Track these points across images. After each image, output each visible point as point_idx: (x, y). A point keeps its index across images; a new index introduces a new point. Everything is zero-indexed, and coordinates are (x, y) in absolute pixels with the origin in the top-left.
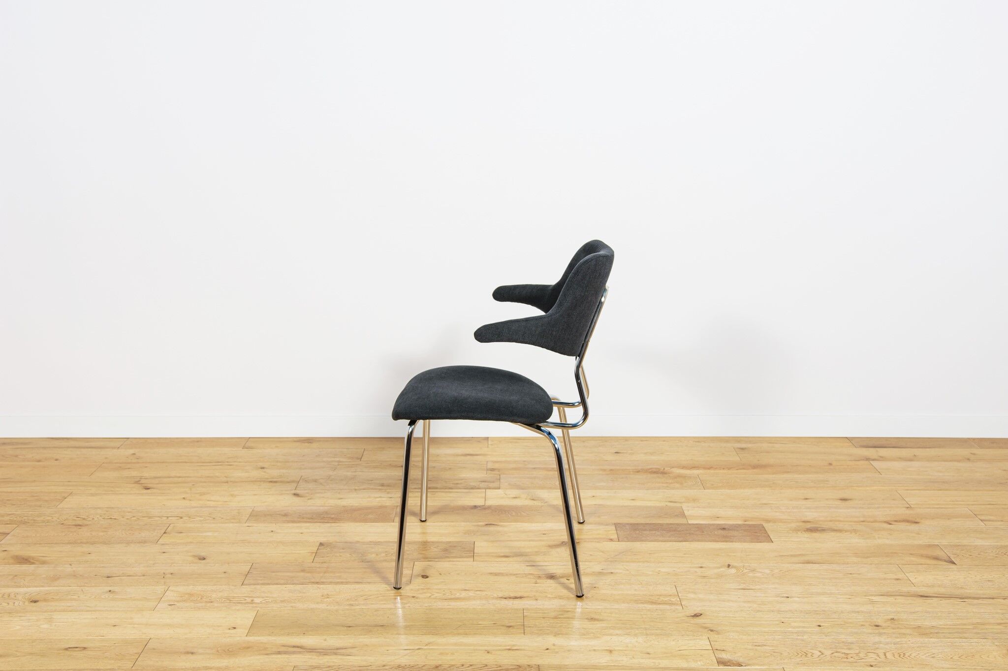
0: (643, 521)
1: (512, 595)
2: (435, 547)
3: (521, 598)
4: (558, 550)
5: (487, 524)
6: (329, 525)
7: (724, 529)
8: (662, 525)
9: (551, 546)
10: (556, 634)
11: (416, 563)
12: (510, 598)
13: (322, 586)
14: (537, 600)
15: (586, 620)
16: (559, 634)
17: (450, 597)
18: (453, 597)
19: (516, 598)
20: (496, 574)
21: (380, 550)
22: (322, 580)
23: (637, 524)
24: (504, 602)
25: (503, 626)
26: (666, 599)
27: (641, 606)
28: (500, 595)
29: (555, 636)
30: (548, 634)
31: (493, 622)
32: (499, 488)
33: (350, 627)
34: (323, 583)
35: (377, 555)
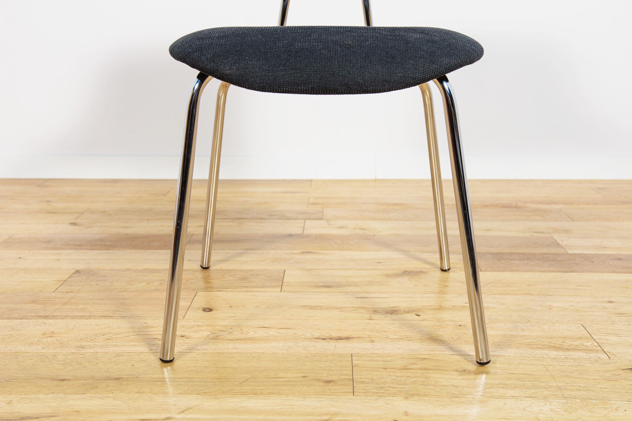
0: (507, 251)
1: (335, 335)
2: (231, 276)
3: (348, 338)
4: (400, 279)
5: (303, 252)
6: (98, 252)
7: (619, 259)
8: (534, 254)
9: (387, 276)
10: (408, 396)
11: (199, 293)
12: (331, 339)
13: (51, 321)
14: (372, 341)
15: (455, 373)
16: (413, 395)
17: (238, 337)
18: (243, 336)
19: (340, 339)
20: (311, 308)
21: (155, 278)
22: (55, 314)
23: (501, 253)
24: (324, 344)
25: (318, 380)
26: (576, 343)
27: (539, 352)
28: (316, 335)
29: (407, 398)
30: (394, 395)
31: (302, 375)
32: (322, 219)
33: (63, 380)
34: (54, 317)
35: (148, 284)
